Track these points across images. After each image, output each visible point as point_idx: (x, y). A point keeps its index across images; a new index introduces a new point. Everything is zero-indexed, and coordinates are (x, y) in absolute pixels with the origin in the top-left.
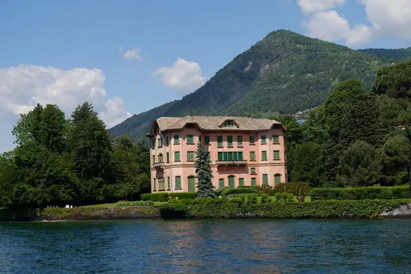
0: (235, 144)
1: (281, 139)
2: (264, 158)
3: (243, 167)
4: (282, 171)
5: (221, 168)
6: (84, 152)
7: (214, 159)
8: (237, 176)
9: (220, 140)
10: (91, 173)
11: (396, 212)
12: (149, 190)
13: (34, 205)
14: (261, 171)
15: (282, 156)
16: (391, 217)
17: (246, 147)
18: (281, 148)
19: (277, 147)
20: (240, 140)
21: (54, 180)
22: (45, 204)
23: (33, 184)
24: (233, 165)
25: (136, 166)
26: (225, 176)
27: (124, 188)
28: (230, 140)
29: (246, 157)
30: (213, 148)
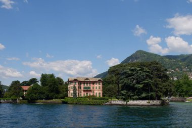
0: (88, 85)
1: (101, 84)
2: (96, 88)
3: (90, 91)
4: (101, 92)
5: (84, 91)
6: (50, 86)
7: (82, 88)
8: (89, 93)
9: (84, 84)
10: (52, 91)
11: (106, 104)
12: (67, 96)
13: (35, 99)
14: (96, 92)
15: (101, 88)
16: (105, 105)
17: (92, 86)
18: (101, 86)
19: (100, 86)
20: (90, 84)
21: (41, 93)
22: (38, 99)
23: (35, 94)
24: (87, 90)
25: (64, 90)
26: (85, 93)
27: (61, 95)
28: (87, 84)
29: (92, 88)
30: (82, 86)
